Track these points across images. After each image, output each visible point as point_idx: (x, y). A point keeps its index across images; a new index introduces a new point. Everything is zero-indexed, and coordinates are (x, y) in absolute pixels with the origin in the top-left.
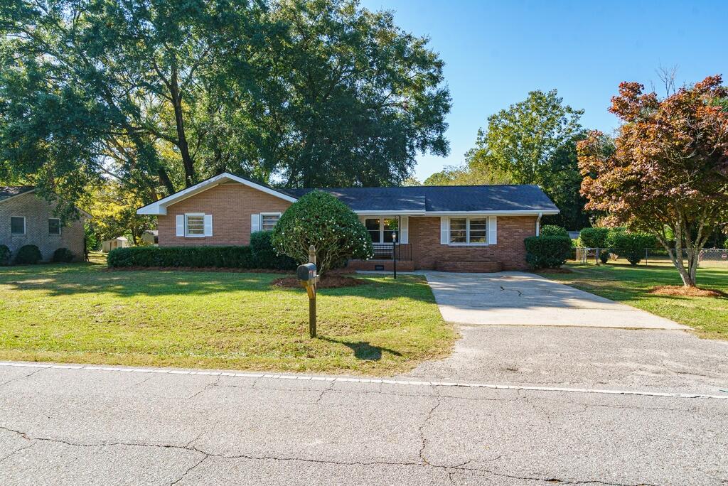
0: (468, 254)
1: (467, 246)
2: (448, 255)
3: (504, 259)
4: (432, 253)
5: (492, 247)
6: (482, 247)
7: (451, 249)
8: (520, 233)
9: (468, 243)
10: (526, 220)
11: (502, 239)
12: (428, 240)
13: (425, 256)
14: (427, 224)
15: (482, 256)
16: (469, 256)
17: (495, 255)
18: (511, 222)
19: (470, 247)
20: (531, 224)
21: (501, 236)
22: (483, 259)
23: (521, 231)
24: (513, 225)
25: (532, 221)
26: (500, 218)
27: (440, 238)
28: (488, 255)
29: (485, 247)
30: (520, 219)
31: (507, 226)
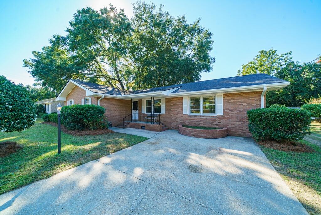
0: (201, 121)
1: (200, 116)
2: (189, 121)
3: (230, 126)
4: (178, 120)
5: (219, 117)
6: (212, 117)
7: (190, 118)
8: (245, 106)
9: (201, 114)
10: (250, 95)
11: (227, 111)
12: (176, 112)
13: (174, 122)
14: (175, 102)
15: (211, 123)
16: (202, 123)
17: (222, 123)
18: (235, 97)
19: (202, 116)
20: (255, 99)
21: (227, 109)
22: (212, 126)
23: (245, 104)
24: (237, 100)
25: (257, 95)
26: (225, 95)
27: (183, 110)
28: (216, 122)
29: (213, 117)
30: (244, 95)
31: (232, 101)
